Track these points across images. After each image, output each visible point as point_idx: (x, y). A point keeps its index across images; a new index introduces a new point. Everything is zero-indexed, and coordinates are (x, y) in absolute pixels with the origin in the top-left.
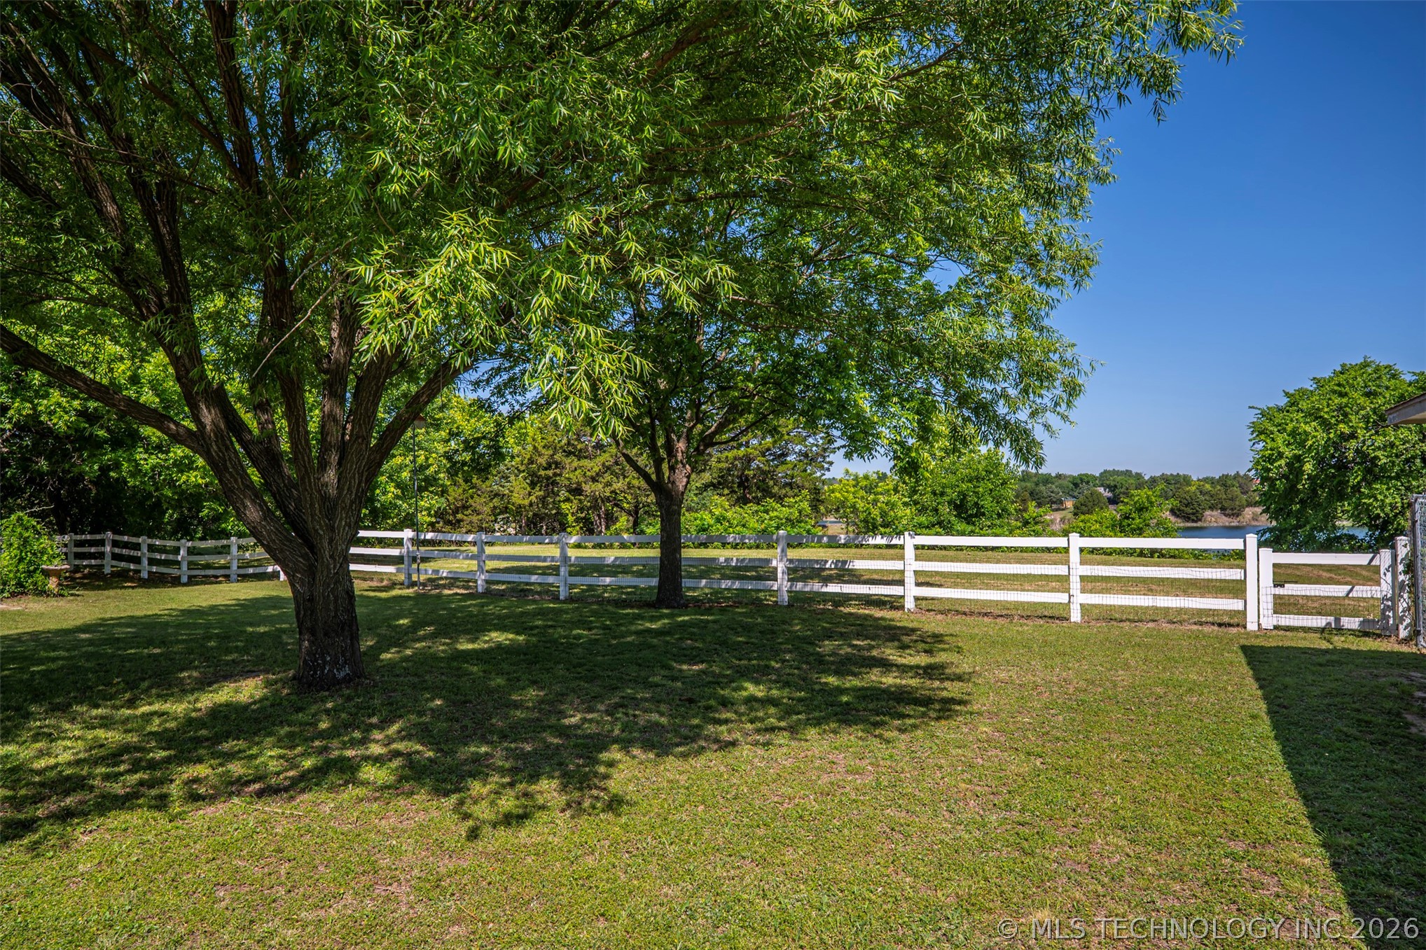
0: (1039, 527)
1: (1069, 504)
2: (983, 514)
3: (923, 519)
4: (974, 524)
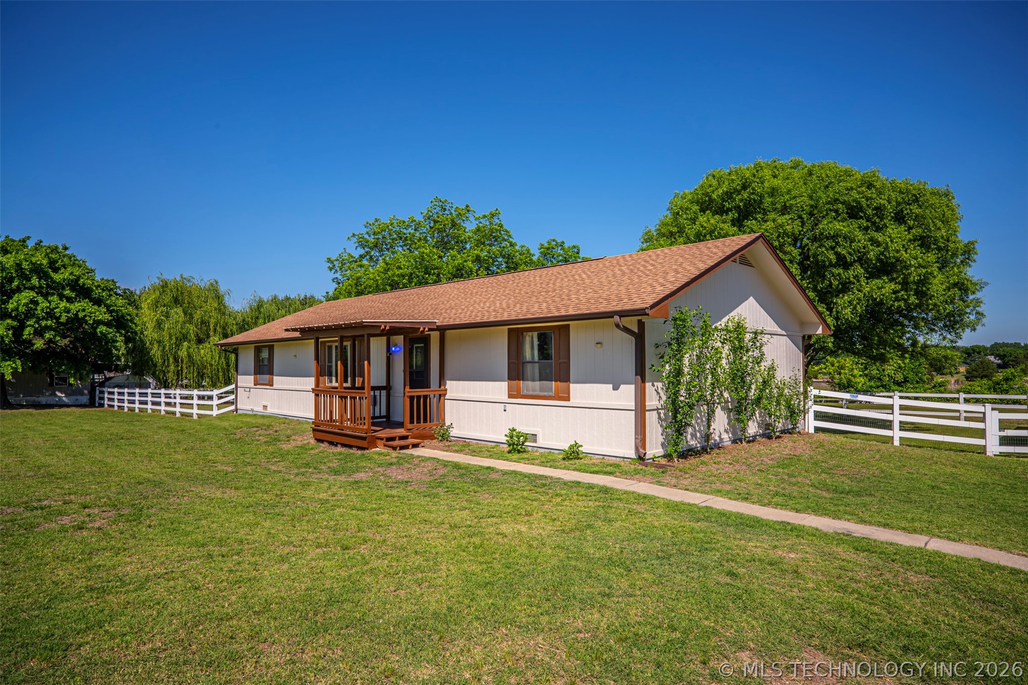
0: (942, 389)
1: (962, 369)
2: (908, 381)
3: (872, 384)
4: (902, 386)
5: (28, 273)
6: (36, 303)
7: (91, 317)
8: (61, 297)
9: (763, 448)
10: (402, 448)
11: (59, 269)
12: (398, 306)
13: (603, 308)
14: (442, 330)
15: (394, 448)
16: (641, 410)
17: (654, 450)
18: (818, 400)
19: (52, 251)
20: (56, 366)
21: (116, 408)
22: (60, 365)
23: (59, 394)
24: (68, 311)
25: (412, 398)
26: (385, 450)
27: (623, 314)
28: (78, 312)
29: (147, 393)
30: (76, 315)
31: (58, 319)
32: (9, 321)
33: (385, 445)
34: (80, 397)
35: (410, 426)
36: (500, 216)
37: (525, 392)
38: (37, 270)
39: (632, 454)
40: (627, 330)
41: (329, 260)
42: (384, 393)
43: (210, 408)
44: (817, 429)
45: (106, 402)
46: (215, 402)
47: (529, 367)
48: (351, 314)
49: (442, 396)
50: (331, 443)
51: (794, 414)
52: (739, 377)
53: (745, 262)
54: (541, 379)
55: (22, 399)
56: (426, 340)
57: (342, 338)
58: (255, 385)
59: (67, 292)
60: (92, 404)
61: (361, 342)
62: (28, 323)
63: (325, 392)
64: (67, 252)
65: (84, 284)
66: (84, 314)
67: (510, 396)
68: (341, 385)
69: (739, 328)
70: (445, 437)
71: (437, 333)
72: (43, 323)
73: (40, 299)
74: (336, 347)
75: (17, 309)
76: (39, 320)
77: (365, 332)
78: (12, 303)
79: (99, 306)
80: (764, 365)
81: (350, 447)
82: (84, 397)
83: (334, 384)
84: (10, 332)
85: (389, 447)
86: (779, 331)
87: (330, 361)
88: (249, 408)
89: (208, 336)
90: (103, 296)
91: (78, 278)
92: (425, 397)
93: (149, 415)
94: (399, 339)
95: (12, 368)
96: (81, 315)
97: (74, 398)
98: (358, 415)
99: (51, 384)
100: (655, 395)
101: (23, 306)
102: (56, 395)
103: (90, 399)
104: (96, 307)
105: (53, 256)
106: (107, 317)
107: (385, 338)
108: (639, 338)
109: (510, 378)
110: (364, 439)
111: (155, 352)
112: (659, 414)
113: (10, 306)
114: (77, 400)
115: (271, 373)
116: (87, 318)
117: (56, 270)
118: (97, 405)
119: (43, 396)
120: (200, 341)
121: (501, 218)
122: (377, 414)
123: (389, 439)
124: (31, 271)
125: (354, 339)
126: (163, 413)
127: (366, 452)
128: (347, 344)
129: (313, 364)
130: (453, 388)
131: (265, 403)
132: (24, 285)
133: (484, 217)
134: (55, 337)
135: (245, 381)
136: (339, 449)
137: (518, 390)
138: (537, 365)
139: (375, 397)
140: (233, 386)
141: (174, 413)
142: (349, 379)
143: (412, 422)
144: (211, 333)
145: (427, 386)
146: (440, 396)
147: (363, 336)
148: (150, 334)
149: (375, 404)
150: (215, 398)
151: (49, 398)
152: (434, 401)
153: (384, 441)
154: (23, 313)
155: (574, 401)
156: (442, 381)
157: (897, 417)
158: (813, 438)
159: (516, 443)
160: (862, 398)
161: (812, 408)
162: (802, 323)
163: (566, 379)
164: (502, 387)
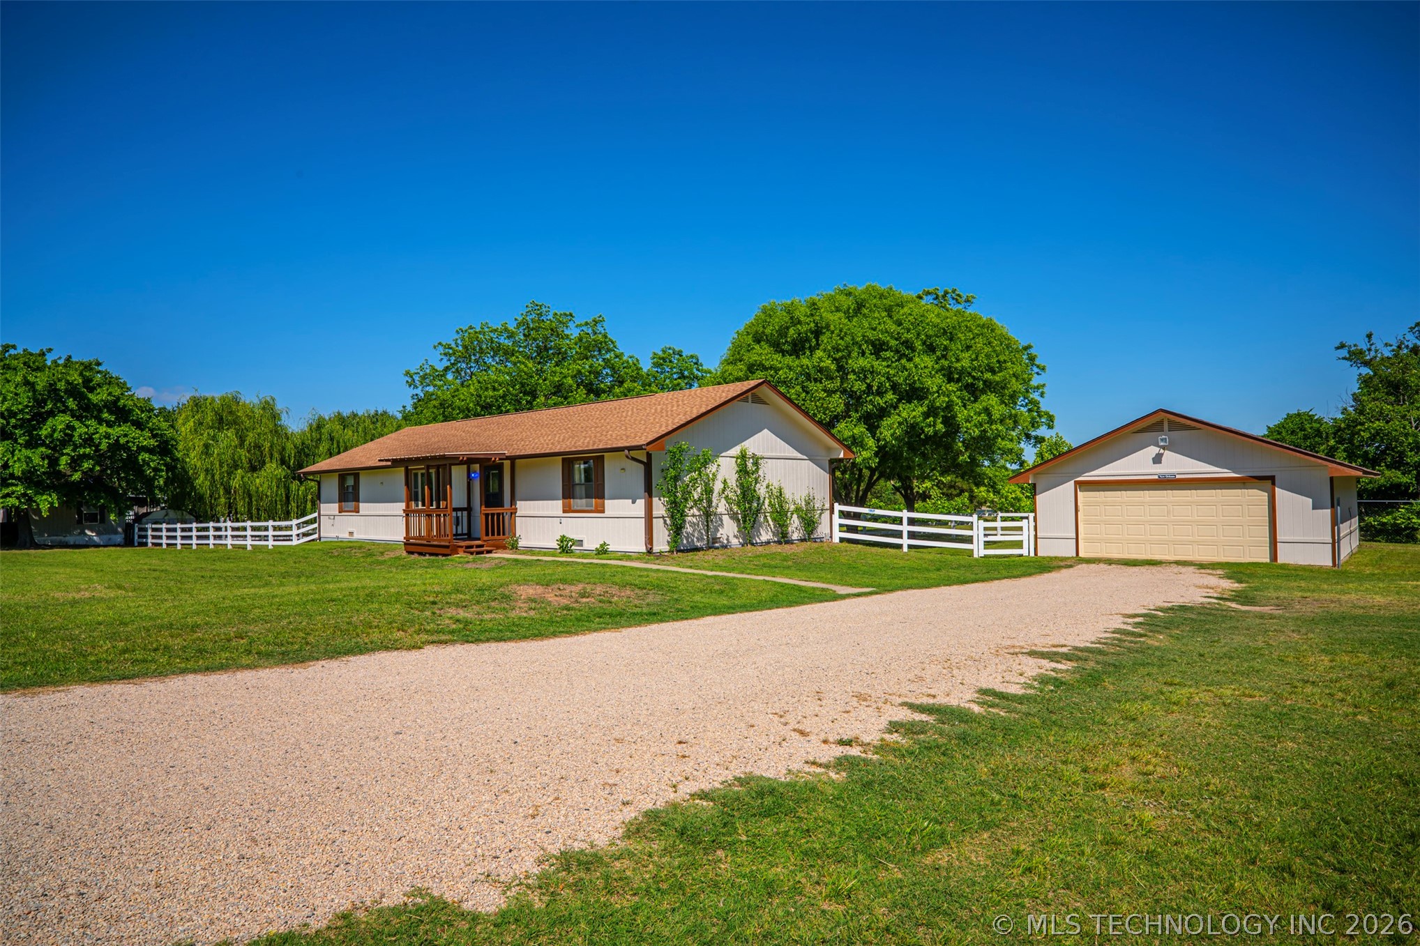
5: (62, 394)
6: (73, 428)
7: (134, 443)
8: (100, 421)
9: (774, 548)
10: (478, 553)
11: (95, 388)
12: (479, 436)
14: (513, 459)
15: (472, 553)
16: (650, 516)
17: (659, 548)
18: (844, 515)
19: (86, 367)
20: (93, 500)
21: (164, 546)
22: (98, 499)
23: (89, 533)
24: (107, 436)
25: (487, 515)
26: (464, 555)
27: (630, 449)
28: (118, 437)
29: (208, 528)
30: (117, 441)
31: (97, 446)
32: (43, 449)
33: (465, 552)
34: (113, 537)
35: (486, 538)
36: (605, 324)
37: (575, 508)
38: (73, 391)
39: (643, 549)
40: (636, 460)
41: (407, 373)
42: (465, 513)
43: (289, 538)
44: (842, 540)
45: (150, 540)
46: (295, 532)
47: (577, 489)
48: (435, 443)
49: (513, 513)
50: (420, 554)
53: (758, 401)
54: (587, 497)
55: (46, 538)
56: (500, 467)
57: (428, 467)
58: (340, 512)
59: (105, 415)
60: (128, 542)
61: (444, 470)
62: (65, 451)
63: (414, 511)
64: (100, 368)
65: (125, 406)
66: (126, 439)
67: (564, 511)
68: (428, 508)
69: (742, 455)
70: (515, 547)
71: (509, 461)
72: (82, 451)
73: (76, 424)
74: (422, 474)
75: (51, 436)
76: (75, 447)
77: (447, 462)
78: (46, 429)
79: (142, 430)
80: (773, 484)
81: (437, 555)
82: (118, 536)
83: (420, 507)
84: (46, 462)
85: (468, 552)
87: (416, 487)
88: (334, 535)
89: (264, 463)
90: (142, 418)
91: (118, 399)
92: (498, 515)
93: (213, 551)
94: (477, 467)
95: (49, 503)
96: (122, 441)
97: (106, 537)
98: (442, 533)
99: (79, 522)
100: (662, 507)
101: (60, 432)
102: (86, 534)
103: (125, 539)
104: (139, 432)
105: (87, 374)
106: (153, 442)
107: (466, 466)
108: (648, 466)
109: (564, 497)
110: (447, 547)
111: (201, 482)
112: (665, 521)
113: (44, 432)
114: (110, 539)
115: (357, 499)
116: (130, 444)
117: (92, 390)
118: (136, 544)
119: (71, 535)
120: (253, 469)
121: (605, 327)
122: (459, 532)
123: (468, 547)
124: (66, 391)
125: (438, 467)
126: (230, 547)
127: (449, 557)
128: (433, 471)
129: (403, 491)
130: (523, 507)
131: (351, 530)
132: (57, 408)
133: (587, 324)
134: (94, 466)
135: (329, 509)
136: (427, 557)
137: (570, 506)
138: (583, 487)
139: (458, 518)
140: (316, 515)
141: (244, 547)
142: (434, 503)
143: (487, 534)
144: (267, 460)
145: (502, 506)
146: (511, 513)
147: (446, 465)
148: (194, 460)
149: (457, 525)
150: (294, 528)
151: (78, 537)
152: (507, 518)
153: (464, 549)
154: (58, 440)
155: (607, 513)
156: (513, 501)
157: (905, 528)
158: (834, 549)
159: (565, 546)
160: (878, 512)
161: (837, 520)
162: (829, 449)
163: (602, 496)
164: (559, 504)
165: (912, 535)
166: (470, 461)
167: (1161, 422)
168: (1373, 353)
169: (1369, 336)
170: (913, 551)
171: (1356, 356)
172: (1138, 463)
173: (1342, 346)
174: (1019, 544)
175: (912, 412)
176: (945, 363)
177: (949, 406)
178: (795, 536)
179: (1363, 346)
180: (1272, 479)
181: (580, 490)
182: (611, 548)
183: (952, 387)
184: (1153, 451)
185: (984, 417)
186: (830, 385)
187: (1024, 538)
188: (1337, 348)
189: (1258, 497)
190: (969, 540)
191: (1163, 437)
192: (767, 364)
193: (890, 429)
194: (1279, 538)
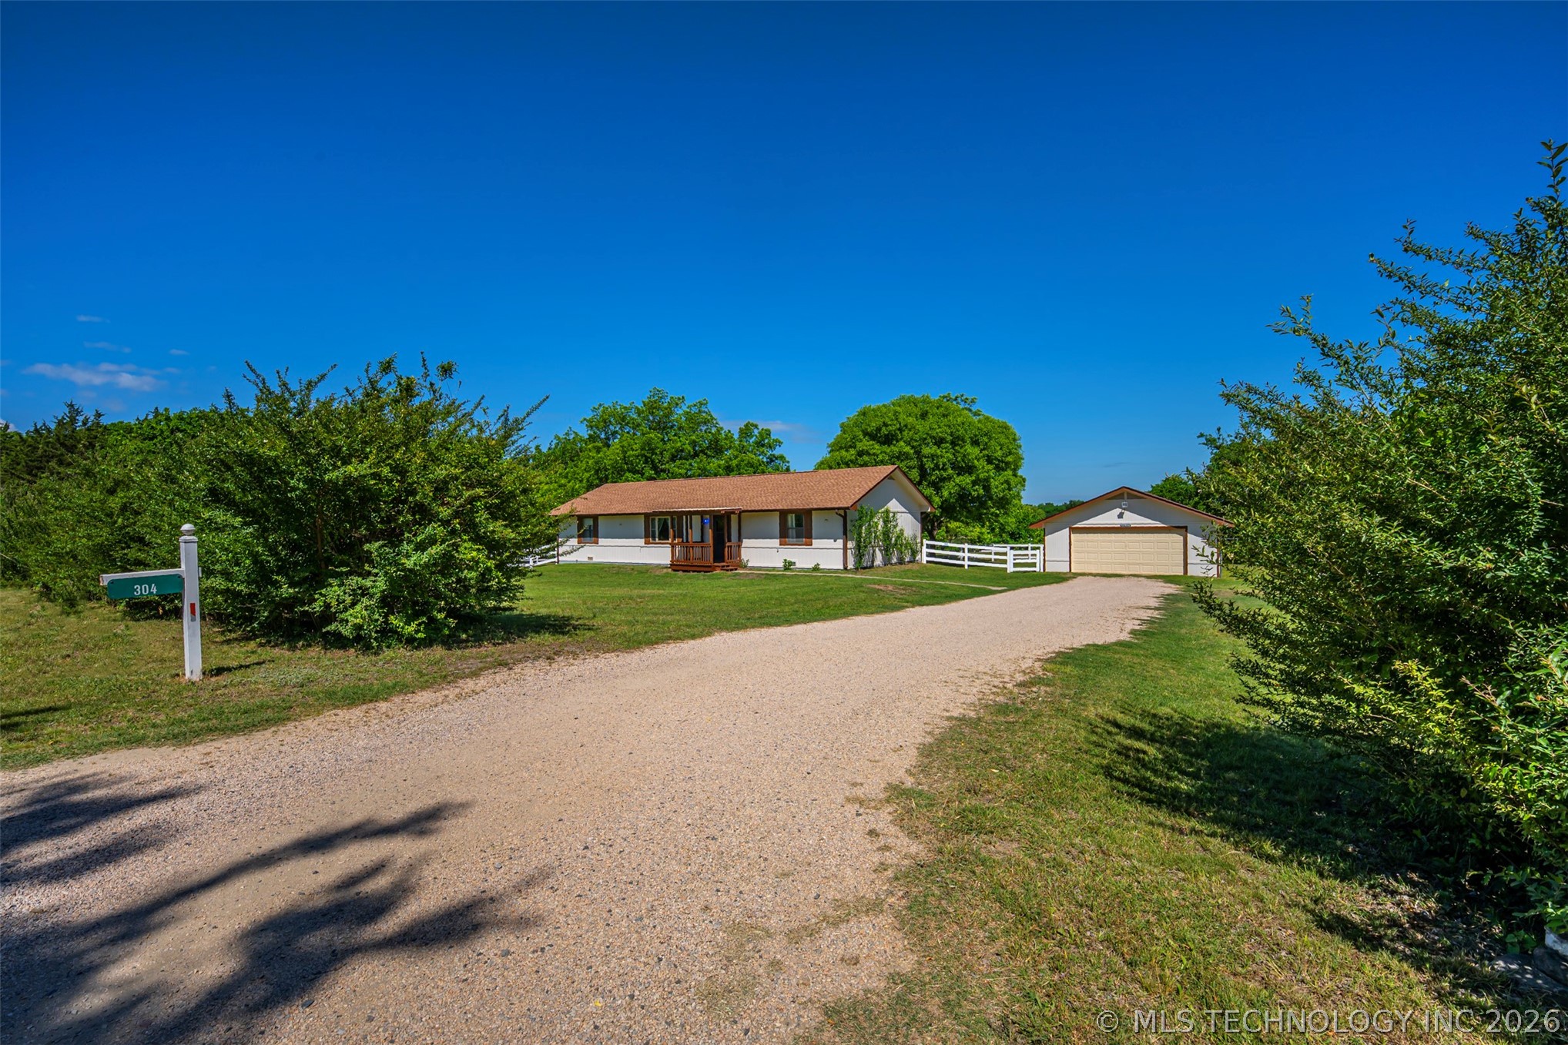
9: (898, 567)
13: (829, 505)
14: (738, 513)
16: (845, 549)
17: (850, 566)
18: (929, 546)
27: (839, 509)
35: (726, 561)
37: (789, 543)
39: (841, 567)
40: (840, 515)
44: (928, 562)
47: (790, 531)
50: (685, 571)
51: (914, 553)
52: (886, 534)
53: (891, 478)
54: (797, 536)
56: (728, 518)
58: (579, 543)
67: (782, 545)
69: (887, 511)
70: (742, 567)
71: (736, 514)
74: (660, 520)
80: (898, 529)
81: (689, 571)
86: (904, 510)
87: (654, 528)
88: (573, 559)
92: (728, 547)
94: (709, 518)
100: (850, 545)
107: (698, 517)
108: (845, 518)
109: (781, 537)
110: (710, 567)
112: (852, 551)
115: (596, 536)
123: (722, 567)
129: (642, 530)
130: (748, 542)
135: (568, 541)
137: (786, 541)
138: (794, 531)
145: (729, 541)
146: (738, 546)
152: (734, 548)
153: (720, 568)
155: (813, 546)
156: (740, 540)
157: (967, 555)
158: (925, 566)
159: (788, 565)
160: (950, 545)
161: (925, 550)
162: (920, 506)
163: (811, 537)
164: (777, 541)
165: (970, 559)
166: (702, 514)
167: (1123, 494)
168: (1221, 441)
169: (1219, 429)
170: (971, 569)
171: (1210, 442)
172: (1110, 518)
173: (1202, 435)
174: (1034, 565)
175: (966, 480)
176: (986, 452)
177: (987, 480)
178: (907, 560)
179: (1215, 436)
180: (1186, 528)
181: (792, 532)
182: (821, 567)
183: (991, 467)
184: (1118, 511)
185: (1005, 485)
186: (911, 463)
187: (1037, 561)
188: (1198, 437)
189: (1177, 538)
190: (1005, 562)
191: (1125, 504)
192: (871, 452)
193: (948, 491)
194: (1189, 561)
